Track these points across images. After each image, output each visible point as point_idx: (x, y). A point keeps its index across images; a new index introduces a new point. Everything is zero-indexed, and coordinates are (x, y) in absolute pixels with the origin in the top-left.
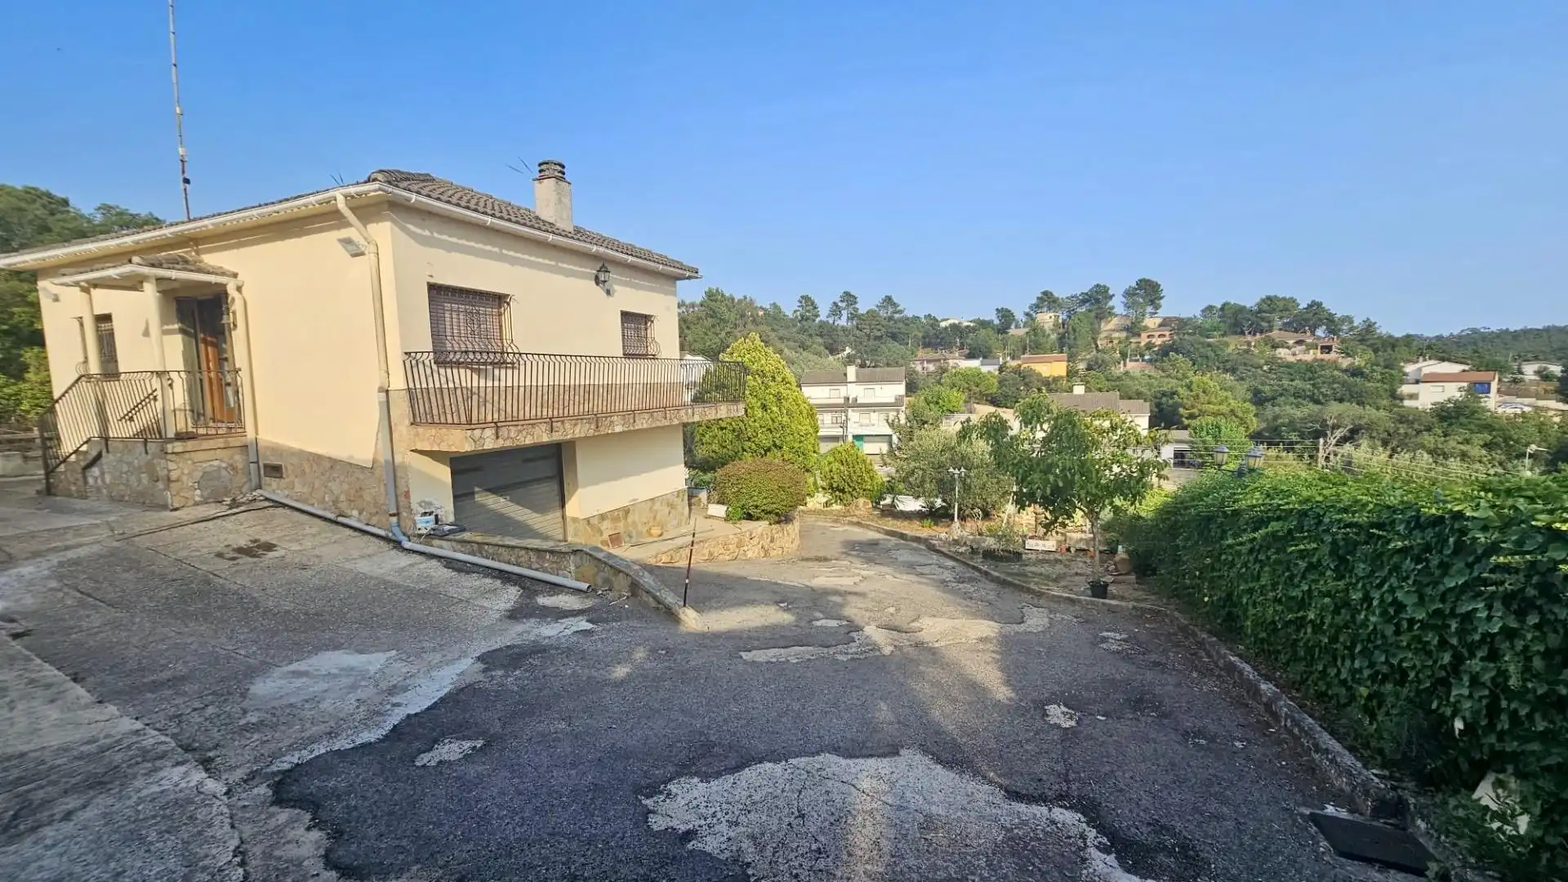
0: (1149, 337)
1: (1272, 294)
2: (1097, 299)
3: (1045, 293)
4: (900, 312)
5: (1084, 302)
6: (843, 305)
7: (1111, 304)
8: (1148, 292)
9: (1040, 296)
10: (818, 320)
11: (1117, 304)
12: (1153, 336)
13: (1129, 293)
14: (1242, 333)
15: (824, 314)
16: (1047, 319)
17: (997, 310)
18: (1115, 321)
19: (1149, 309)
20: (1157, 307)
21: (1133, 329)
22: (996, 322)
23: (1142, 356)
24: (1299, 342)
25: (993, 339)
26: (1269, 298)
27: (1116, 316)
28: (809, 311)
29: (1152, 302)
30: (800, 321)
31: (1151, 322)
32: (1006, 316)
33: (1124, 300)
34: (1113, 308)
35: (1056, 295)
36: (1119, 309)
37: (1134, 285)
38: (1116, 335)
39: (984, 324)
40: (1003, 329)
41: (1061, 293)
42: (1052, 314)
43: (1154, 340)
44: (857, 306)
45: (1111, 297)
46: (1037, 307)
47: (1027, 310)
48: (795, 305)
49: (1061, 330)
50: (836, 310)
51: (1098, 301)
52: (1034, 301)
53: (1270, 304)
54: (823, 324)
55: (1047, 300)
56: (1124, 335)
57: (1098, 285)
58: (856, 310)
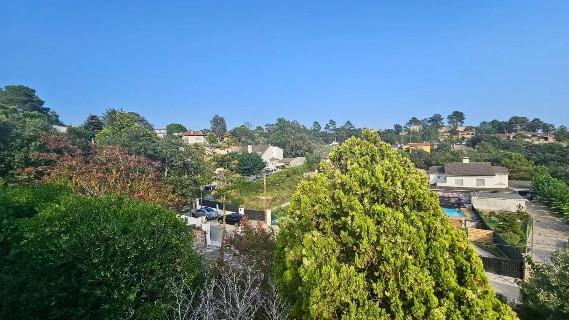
0: (462, 135)
1: (515, 116)
2: (436, 120)
3: (413, 118)
4: (353, 127)
5: (429, 121)
6: (330, 125)
7: (442, 121)
8: (458, 117)
9: (411, 119)
10: (320, 130)
11: (445, 122)
12: (464, 134)
13: (449, 117)
14: (504, 133)
15: (323, 129)
16: (416, 128)
17: (394, 125)
18: (444, 128)
19: (459, 123)
20: (462, 123)
21: (454, 132)
22: (394, 130)
23: (461, 143)
24: (534, 136)
25: (395, 137)
26: (514, 118)
27: (445, 126)
28: (317, 127)
29: (460, 121)
30: (314, 131)
31: (460, 129)
32: (398, 127)
33: (448, 120)
34: (443, 123)
35: (418, 119)
36: (446, 124)
37: (452, 114)
38: (446, 134)
39: (389, 130)
40: (397, 133)
41: (419, 118)
42: (418, 126)
43: (465, 136)
44: (336, 125)
45: (442, 119)
46: (410, 124)
47: (405, 125)
48: (312, 125)
49: (422, 133)
50: (327, 127)
51: (436, 121)
52: (408, 121)
53: (516, 120)
54: (322, 132)
55: (414, 121)
56: (449, 134)
57: (436, 115)
58: (335, 127)
